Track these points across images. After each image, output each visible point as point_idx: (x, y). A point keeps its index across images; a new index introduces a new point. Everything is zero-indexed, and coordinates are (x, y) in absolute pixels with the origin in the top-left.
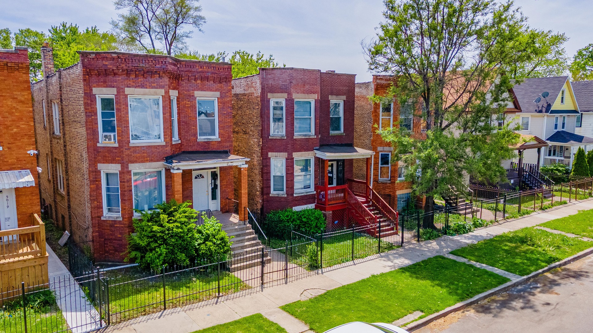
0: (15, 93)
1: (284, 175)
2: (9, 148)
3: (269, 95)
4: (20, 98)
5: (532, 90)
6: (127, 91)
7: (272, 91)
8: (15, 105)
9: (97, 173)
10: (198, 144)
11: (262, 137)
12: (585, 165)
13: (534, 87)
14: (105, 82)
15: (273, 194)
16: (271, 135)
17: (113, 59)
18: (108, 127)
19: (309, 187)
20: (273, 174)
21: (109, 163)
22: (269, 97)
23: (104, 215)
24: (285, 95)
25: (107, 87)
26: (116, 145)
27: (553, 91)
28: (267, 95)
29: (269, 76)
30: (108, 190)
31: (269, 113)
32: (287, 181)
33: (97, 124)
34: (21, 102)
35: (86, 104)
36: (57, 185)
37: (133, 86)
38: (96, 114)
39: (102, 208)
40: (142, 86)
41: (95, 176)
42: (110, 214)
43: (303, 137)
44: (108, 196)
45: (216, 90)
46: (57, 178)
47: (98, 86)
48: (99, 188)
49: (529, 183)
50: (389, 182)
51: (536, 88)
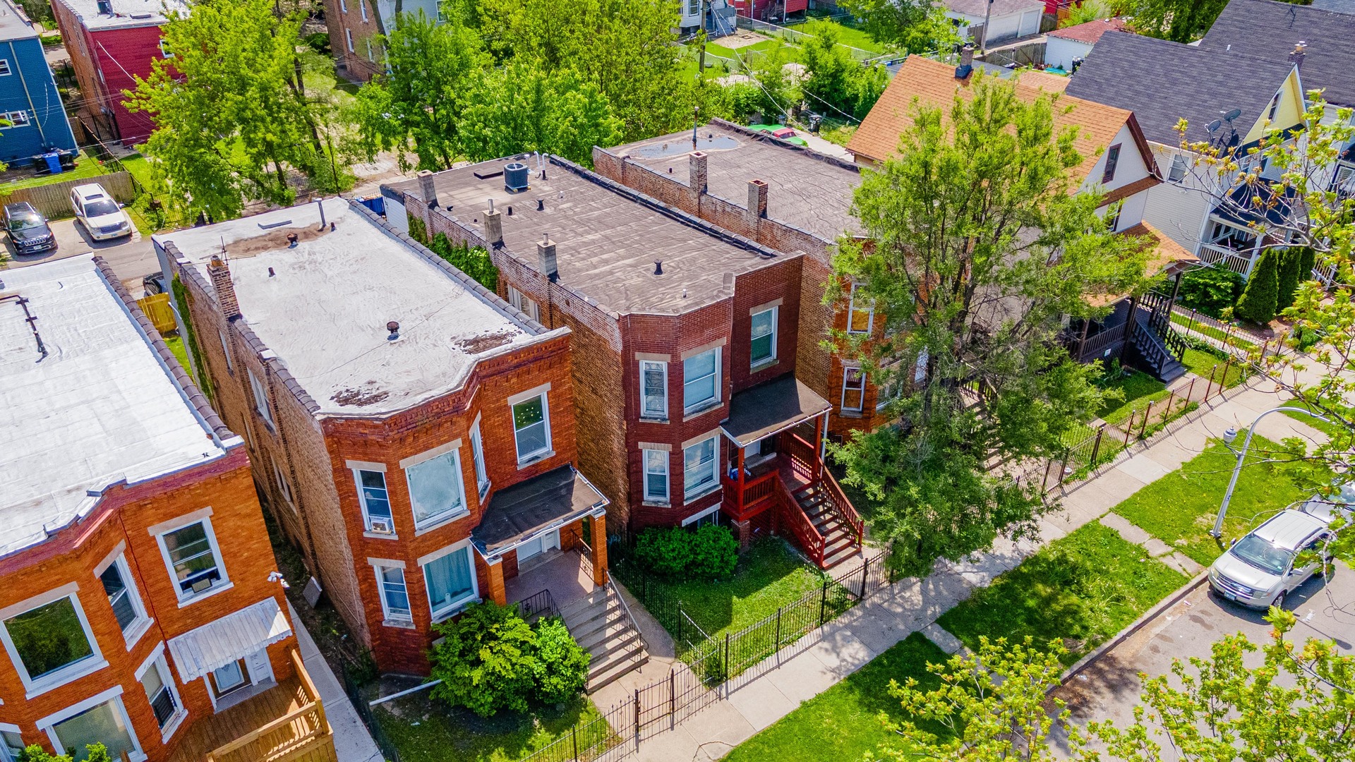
0: (237, 508)
1: (667, 473)
2: (242, 580)
3: (638, 355)
4: (244, 511)
5: (1213, 85)
6: (403, 464)
7: (645, 348)
8: (239, 523)
9: (370, 569)
10: (521, 472)
11: (626, 418)
12: (1271, 284)
13: (1220, 78)
14: (365, 454)
15: (648, 501)
16: (642, 415)
17: (376, 427)
18: (378, 508)
19: (710, 478)
20: (646, 472)
21: (385, 558)
22: (637, 358)
23: (386, 618)
24: (668, 357)
25: (369, 460)
26: (396, 538)
27: (1253, 101)
28: (634, 355)
29: (637, 325)
30: (387, 586)
31: (638, 384)
32: (671, 484)
33: (359, 507)
34: (249, 515)
35: (338, 484)
36: (276, 483)
37: (412, 454)
38: (356, 495)
39: (382, 611)
40: (427, 448)
41: (366, 575)
42: (395, 616)
43: (701, 414)
44: (389, 595)
45: (544, 382)
46: (273, 473)
47: (354, 458)
48: (373, 586)
49: (1142, 348)
50: (859, 416)
51: (1221, 83)
